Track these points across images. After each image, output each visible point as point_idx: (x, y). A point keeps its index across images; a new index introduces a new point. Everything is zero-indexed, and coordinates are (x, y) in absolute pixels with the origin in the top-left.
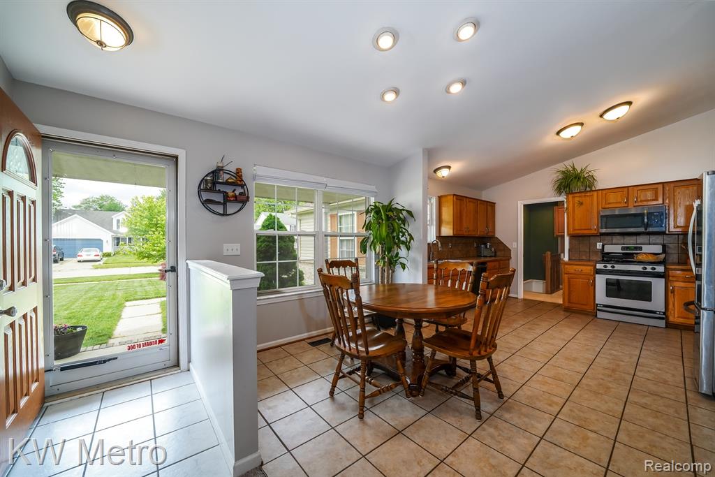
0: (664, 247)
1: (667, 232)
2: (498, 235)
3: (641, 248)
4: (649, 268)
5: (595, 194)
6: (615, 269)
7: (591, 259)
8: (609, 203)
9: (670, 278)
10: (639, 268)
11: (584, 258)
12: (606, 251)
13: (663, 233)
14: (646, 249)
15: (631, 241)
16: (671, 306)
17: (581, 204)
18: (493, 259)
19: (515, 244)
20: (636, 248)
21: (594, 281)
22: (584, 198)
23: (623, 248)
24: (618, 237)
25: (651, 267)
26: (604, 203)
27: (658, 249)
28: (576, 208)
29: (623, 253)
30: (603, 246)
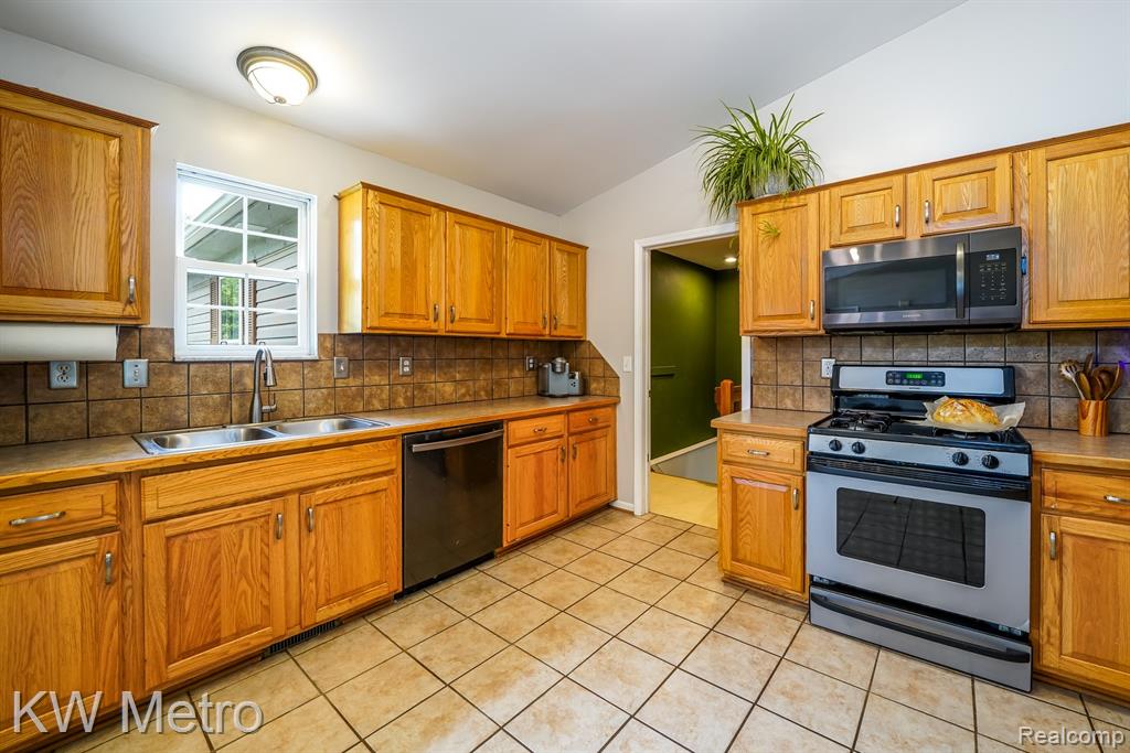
0: (1011, 375)
1: (1025, 326)
2: (592, 336)
3: (941, 379)
4: (976, 459)
5: (813, 197)
6: (866, 455)
7: (807, 407)
8: (852, 229)
9: (1049, 501)
10: (942, 456)
11: (789, 404)
12: (844, 385)
13: (1011, 329)
14: (957, 380)
15: (912, 354)
16: (1049, 608)
17: (775, 236)
18: (575, 402)
19: (627, 359)
20: (928, 378)
21: (803, 493)
22: (780, 216)
23: (891, 378)
24: (877, 341)
25: (983, 453)
26: (836, 230)
27: (992, 382)
28: (762, 248)
29: (892, 395)
30: (837, 368)
